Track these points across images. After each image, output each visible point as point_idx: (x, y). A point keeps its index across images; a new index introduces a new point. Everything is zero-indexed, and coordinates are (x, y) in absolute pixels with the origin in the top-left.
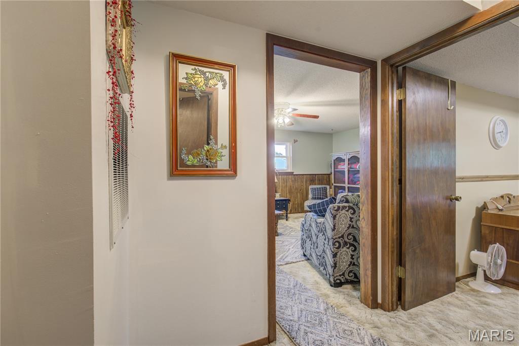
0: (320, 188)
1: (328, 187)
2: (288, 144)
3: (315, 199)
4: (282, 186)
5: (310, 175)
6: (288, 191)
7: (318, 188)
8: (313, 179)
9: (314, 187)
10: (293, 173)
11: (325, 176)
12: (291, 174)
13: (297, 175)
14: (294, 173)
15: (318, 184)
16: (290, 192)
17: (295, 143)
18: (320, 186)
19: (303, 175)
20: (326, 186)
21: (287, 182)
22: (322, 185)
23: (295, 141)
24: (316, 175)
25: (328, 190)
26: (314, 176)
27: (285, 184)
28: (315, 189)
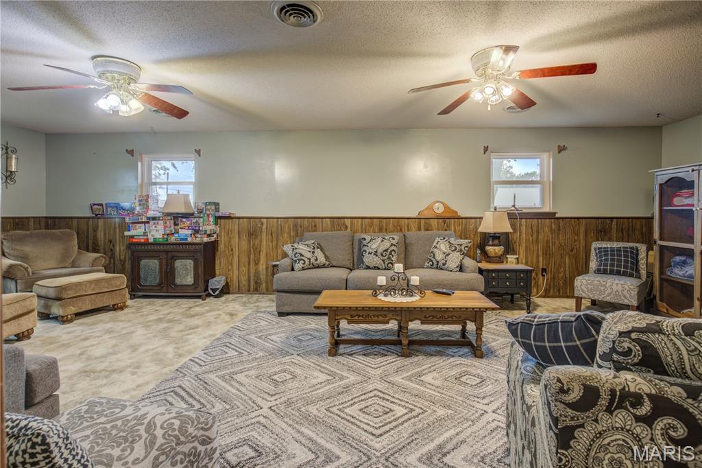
0: (619, 250)
1: (642, 248)
2: (545, 156)
3: (605, 272)
4: (527, 241)
5: (597, 218)
6: (540, 253)
7: (612, 250)
8: (602, 227)
9: (604, 245)
10: (555, 213)
11: (638, 222)
12: (551, 216)
13: (563, 218)
14: (557, 216)
15: (618, 240)
16: (546, 253)
17: (559, 152)
18: (621, 245)
19: (578, 218)
20: (637, 245)
21: (538, 232)
22: (628, 241)
23: (561, 149)
24: (612, 219)
25: (642, 255)
26: (608, 221)
27: (535, 236)
28: (606, 250)
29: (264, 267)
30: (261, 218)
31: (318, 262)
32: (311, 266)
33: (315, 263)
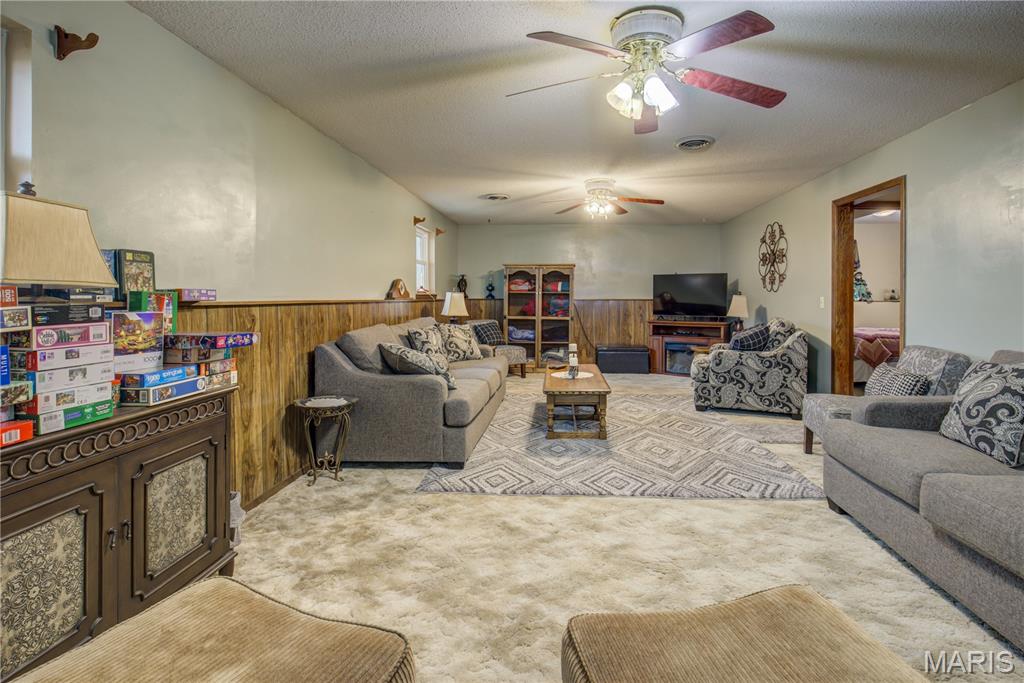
17: (437, 235)
29: (260, 430)
30: (249, 306)
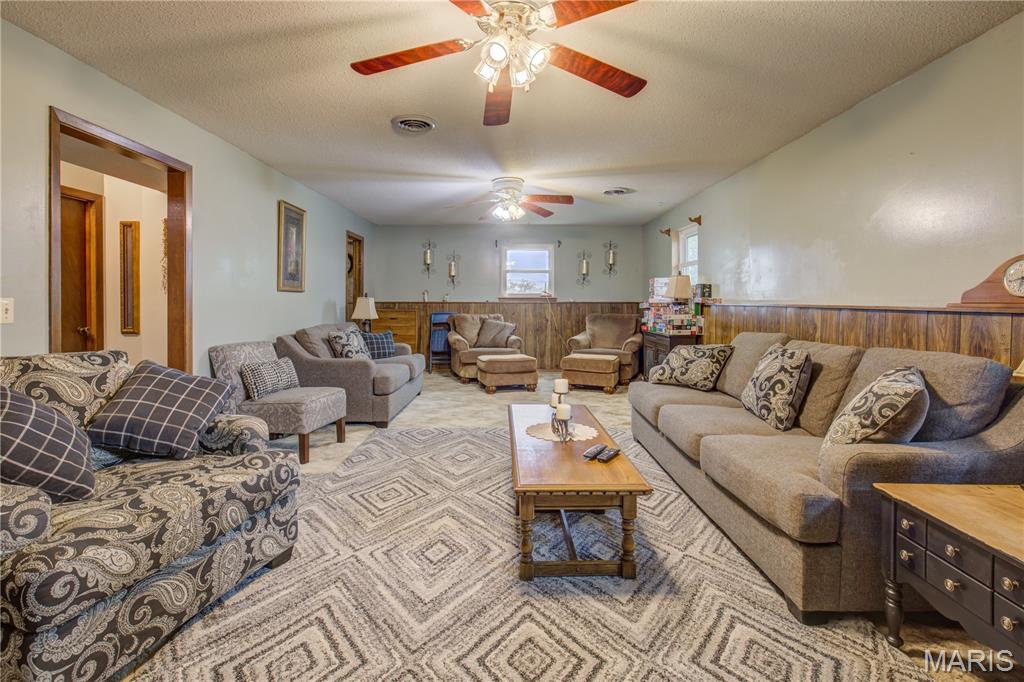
31: (685, 377)
32: (673, 381)
33: (680, 378)
